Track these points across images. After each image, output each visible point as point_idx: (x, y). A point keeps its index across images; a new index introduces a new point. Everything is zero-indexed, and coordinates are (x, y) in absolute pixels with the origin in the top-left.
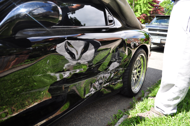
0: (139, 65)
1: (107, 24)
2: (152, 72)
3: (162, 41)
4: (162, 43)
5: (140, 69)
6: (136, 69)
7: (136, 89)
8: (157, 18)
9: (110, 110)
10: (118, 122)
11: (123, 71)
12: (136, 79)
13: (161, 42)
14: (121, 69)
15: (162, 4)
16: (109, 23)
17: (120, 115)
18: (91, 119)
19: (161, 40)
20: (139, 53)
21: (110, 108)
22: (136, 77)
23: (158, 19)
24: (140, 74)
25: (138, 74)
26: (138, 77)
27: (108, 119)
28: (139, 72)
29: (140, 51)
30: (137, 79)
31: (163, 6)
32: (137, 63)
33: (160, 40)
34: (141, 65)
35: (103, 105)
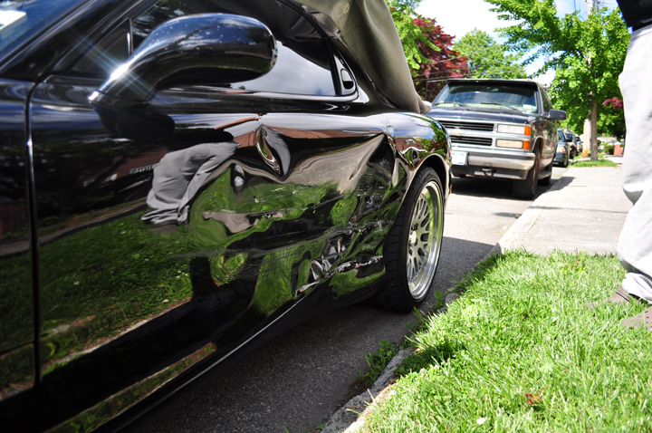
0: (423, 217)
1: (338, 93)
2: (453, 248)
3: (471, 158)
4: (470, 163)
5: (427, 230)
6: (416, 228)
7: (418, 288)
8: (453, 88)
9: (352, 348)
10: (389, 366)
11: (386, 231)
12: (415, 259)
13: (468, 161)
14: (379, 223)
15: (459, 45)
16: (344, 90)
17: (388, 354)
18: (304, 371)
19: (469, 154)
20: (426, 181)
21: (351, 342)
22: (415, 254)
23: (453, 92)
24: (426, 245)
25: (421, 244)
26: (420, 253)
27: (353, 368)
28: (424, 237)
29: (427, 173)
30: (418, 258)
31: (464, 53)
32: (419, 212)
33: (465, 154)
34: (428, 216)
35: (329, 337)
